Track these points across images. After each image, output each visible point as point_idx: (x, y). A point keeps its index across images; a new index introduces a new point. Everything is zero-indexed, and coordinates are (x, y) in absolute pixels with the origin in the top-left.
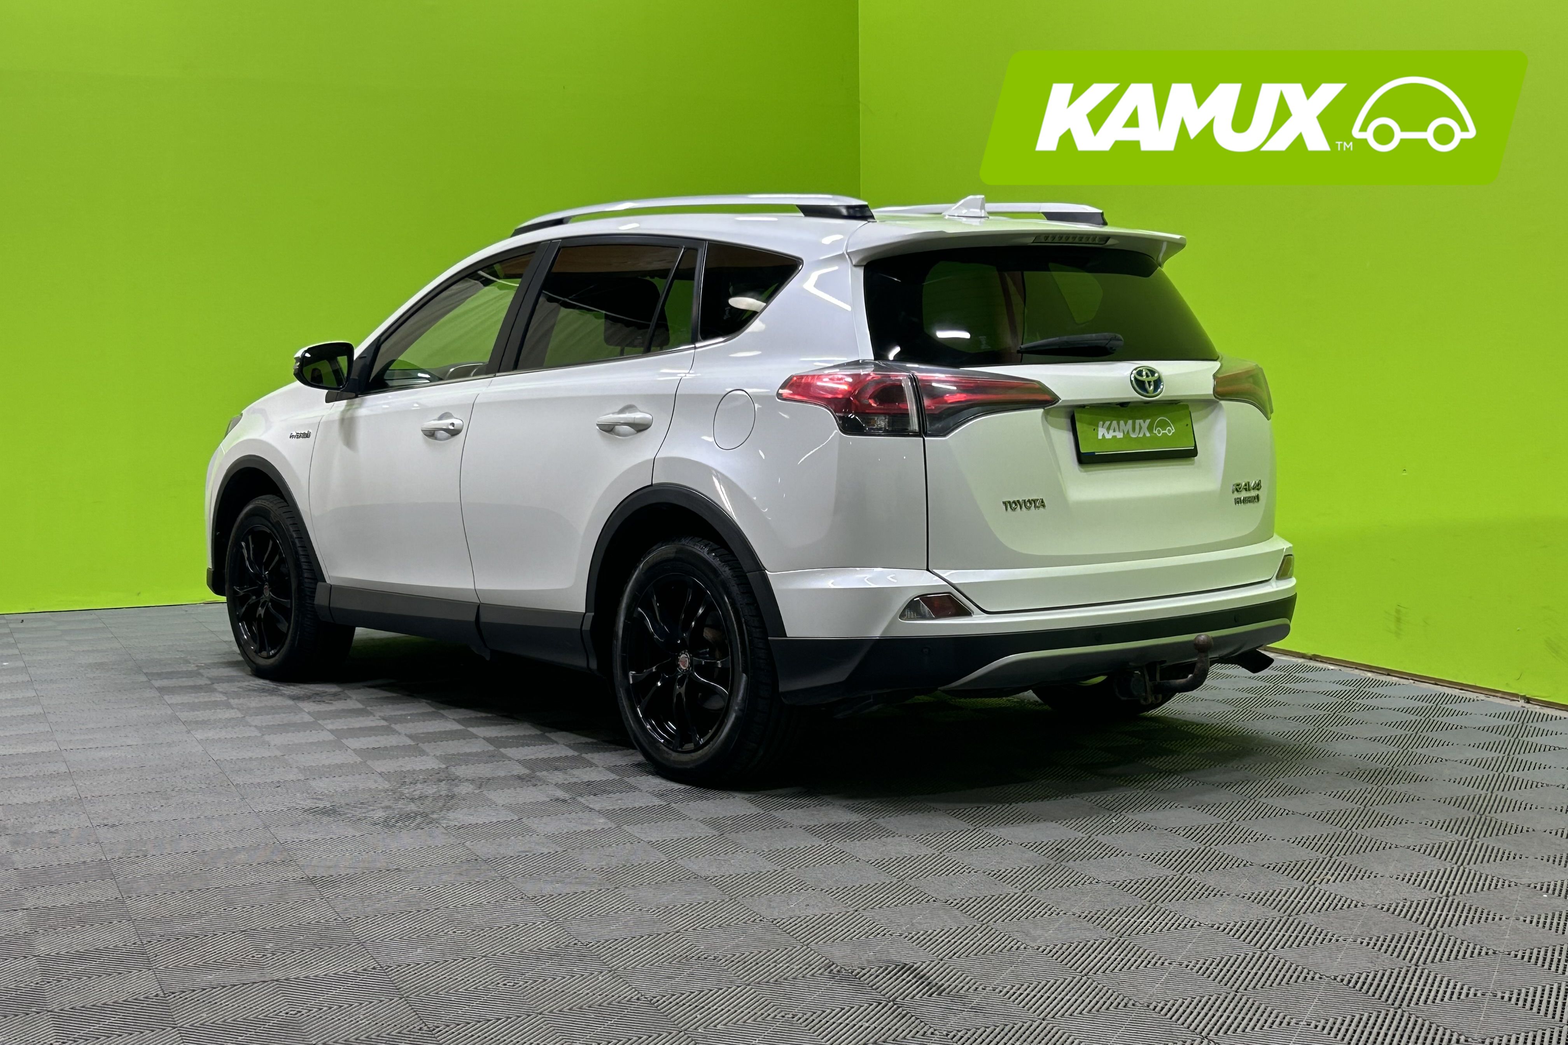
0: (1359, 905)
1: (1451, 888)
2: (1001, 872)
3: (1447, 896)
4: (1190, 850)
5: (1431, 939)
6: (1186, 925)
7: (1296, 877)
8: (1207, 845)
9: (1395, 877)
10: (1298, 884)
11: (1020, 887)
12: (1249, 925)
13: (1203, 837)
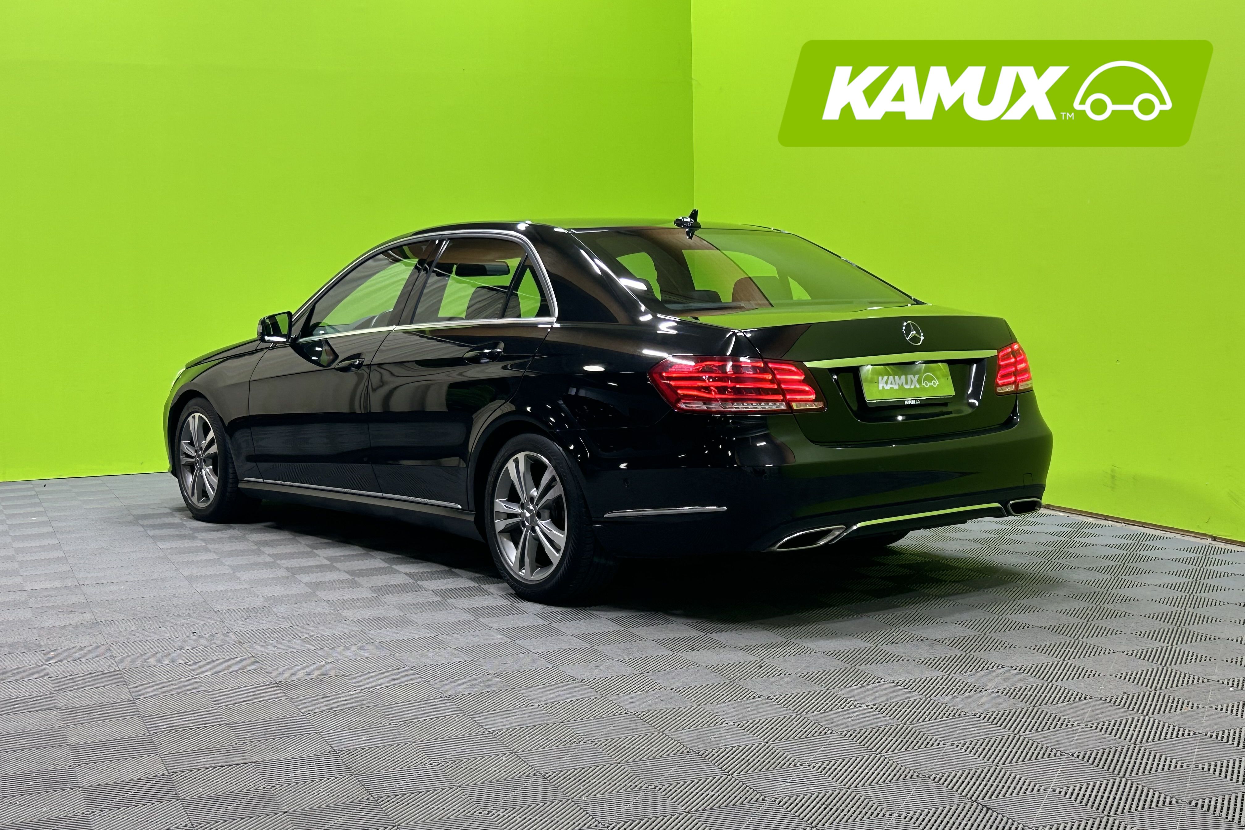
0: (1088, 697)
1: (1158, 684)
2: (809, 674)
3: (1155, 690)
4: (954, 656)
5: (1145, 723)
6: (955, 714)
7: (1037, 676)
8: (967, 652)
9: (1114, 676)
10: (1039, 682)
11: (824, 686)
12: (1003, 714)
13: (964, 646)
